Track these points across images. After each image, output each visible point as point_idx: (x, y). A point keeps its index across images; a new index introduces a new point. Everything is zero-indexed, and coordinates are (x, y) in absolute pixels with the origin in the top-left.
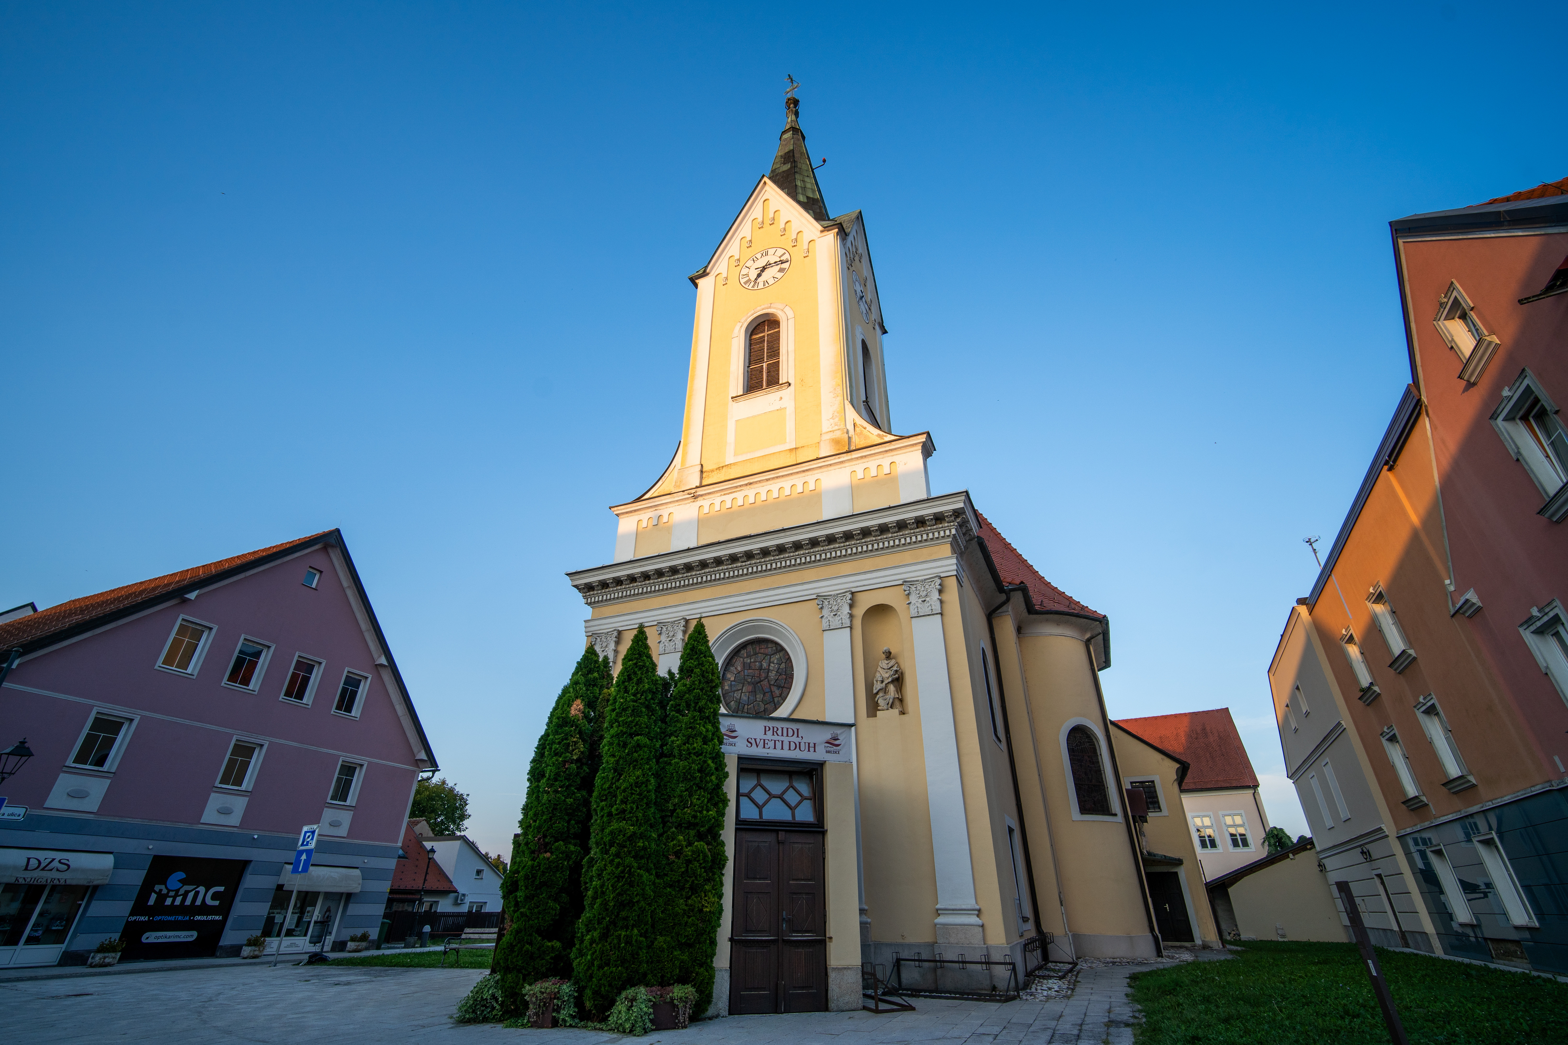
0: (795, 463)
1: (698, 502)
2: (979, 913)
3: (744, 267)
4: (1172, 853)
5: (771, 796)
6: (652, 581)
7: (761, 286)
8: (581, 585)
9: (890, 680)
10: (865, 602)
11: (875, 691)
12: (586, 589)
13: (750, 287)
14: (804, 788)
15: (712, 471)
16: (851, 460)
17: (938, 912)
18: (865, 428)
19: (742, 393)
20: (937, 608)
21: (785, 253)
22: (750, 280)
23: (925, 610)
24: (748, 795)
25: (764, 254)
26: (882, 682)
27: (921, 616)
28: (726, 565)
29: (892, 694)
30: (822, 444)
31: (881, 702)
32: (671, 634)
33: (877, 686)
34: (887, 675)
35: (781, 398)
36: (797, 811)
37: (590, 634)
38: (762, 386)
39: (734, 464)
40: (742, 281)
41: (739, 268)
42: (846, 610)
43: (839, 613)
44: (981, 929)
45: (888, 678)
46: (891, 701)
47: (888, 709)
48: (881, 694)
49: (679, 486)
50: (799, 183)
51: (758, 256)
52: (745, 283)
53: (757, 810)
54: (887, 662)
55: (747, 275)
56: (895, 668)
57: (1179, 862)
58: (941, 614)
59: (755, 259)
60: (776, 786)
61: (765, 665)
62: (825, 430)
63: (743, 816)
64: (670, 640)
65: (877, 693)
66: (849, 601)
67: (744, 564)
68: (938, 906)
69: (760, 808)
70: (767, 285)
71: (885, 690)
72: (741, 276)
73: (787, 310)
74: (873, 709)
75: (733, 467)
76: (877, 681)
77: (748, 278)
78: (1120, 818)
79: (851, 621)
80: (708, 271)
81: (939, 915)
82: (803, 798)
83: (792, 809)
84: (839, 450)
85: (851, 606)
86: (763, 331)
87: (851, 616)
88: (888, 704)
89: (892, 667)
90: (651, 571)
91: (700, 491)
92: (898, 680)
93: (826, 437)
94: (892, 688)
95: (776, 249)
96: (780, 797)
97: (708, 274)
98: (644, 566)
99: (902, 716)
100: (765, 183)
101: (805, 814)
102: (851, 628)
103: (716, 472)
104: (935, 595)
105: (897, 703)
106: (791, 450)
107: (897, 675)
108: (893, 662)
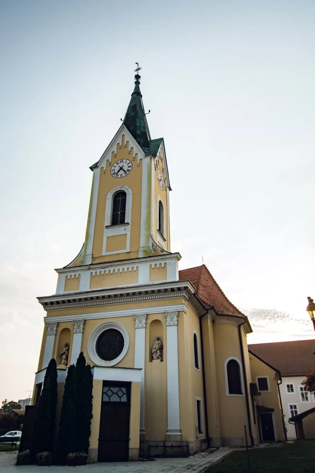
0: (129, 258)
1: (91, 271)
2: (180, 431)
3: (113, 166)
4: (270, 406)
5: (113, 393)
6: (71, 303)
7: (119, 176)
8: (43, 303)
9: (158, 348)
10: (152, 318)
11: (152, 352)
12: (45, 305)
13: (115, 176)
14: (124, 390)
15: (97, 258)
16: (150, 260)
17: (167, 431)
18: (156, 247)
19: (110, 225)
20: (176, 323)
21: (130, 163)
22: (115, 173)
23: (172, 323)
24: (106, 393)
25: (121, 162)
26: (155, 349)
27: (170, 326)
28: (101, 300)
29: (158, 354)
30: (139, 252)
31: (155, 357)
32: (79, 325)
33: (154, 350)
34: (157, 346)
35: (125, 229)
36: (122, 398)
37: (46, 323)
38: (118, 223)
39: (105, 256)
40: (112, 173)
41: (111, 166)
42: (144, 321)
43: (142, 322)
44: (180, 436)
45: (157, 347)
46: (158, 356)
47: (156, 359)
48: (155, 354)
49: (83, 263)
50: (138, 124)
51: (119, 162)
52: (113, 174)
53: (108, 398)
54: (157, 341)
55: (114, 170)
56: (160, 344)
57: (272, 410)
58: (177, 325)
59: (118, 163)
60: (115, 390)
61: (114, 339)
62: (141, 246)
63: (104, 400)
64: (78, 328)
65: (153, 353)
66: (146, 318)
67: (108, 300)
68: (168, 429)
69: (110, 397)
70: (122, 177)
71: (156, 352)
72: (111, 170)
73: (130, 190)
74: (152, 359)
75: (105, 257)
76: (153, 349)
77: (114, 172)
78: (244, 395)
79: (146, 325)
80: (98, 165)
81: (168, 432)
82: (124, 394)
83: (120, 398)
84: (146, 255)
85: (146, 320)
86: (119, 197)
87: (146, 323)
88: (157, 357)
89: (159, 343)
90: (71, 299)
91: (92, 267)
92: (161, 349)
93: (141, 249)
94: (158, 351)
95: (126, 160)
96: (116, 394)
97: (98, 167)
98: (68, 297)
99: (162, 362)
100: (123, 127)
101: (124, 399)
102: (146, 328)
103: (98, 258)
104: (176, 318)
105: (160, 357)
106: (128, 253)
107: (160, 347)
108: (159, 342)
